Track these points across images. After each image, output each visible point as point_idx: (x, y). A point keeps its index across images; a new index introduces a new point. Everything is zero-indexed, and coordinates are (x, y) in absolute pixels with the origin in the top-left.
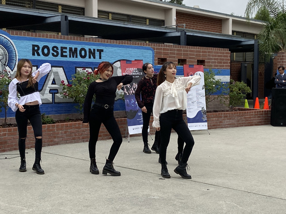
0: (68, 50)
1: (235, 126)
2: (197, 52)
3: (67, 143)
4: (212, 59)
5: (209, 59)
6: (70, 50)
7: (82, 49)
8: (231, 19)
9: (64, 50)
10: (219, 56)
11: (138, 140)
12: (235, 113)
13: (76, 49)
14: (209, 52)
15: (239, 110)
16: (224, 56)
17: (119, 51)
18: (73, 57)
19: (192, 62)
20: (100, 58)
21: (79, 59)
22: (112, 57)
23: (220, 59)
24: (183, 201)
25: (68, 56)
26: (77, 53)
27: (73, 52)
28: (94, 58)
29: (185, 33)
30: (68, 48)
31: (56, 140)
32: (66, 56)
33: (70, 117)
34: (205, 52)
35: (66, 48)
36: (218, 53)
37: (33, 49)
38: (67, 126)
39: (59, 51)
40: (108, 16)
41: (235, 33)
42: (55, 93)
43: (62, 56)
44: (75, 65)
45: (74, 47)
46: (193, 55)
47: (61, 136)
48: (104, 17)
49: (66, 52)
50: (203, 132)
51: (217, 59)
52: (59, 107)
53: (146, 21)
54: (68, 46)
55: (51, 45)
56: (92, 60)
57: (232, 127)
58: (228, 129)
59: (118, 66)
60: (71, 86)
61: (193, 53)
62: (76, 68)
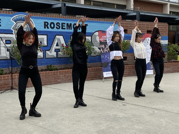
0: (66, 25)
1: (171, 72)
3: (65, 82)
7: (75, 24)
8: (169, 4)
9: (63, 25)
11: (109, 80)
12: (171, 64)
13: (71, 24)
15: (174, 62)
16: (164, 28)
17: (97, 25)
18: (69, 29)
22: (93, 29)
24: (137, 119)
25: (66, 29)
26: (71, 27)
27: (69, 26)
29: (139, 13)
30: (66, 24)
31: (59, 80)
32: (65, 29)
33: (67, 66)
35: (65, 24)
36: (160, 25)
37: (45, 24)
38: (65, 72)
39: (61, 26)
40: (91, 3)
41: (171, 13)
42: (58, 52)
43: (62, 28)
44: (70, 34)
45: (69, 23)
46: (144, 27)
47: (62, 78)
48: (88, 3)
49: (65, 26)
50: (150, 76)
52: (60, 60)
53: (114, 6)
54: (66, 22)
55: (55, 22)
57: (169, 73)
58: (166, 74)
59: (97, 35)
60: (68, 47)
61: (144, 25)
62: (71, 36)
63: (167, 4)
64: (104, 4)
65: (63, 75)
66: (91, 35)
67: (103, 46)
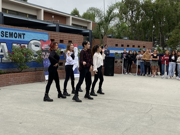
0: (8, 34)
2: (68, 36)
4: (75, 40)
6: (9, 34)
7: (16, 33)
9: (7, 33)
10: (78, 39)
13: (12, 33)
14: (74, 37)
16: (81, 39)
17: (32, 35)
18: (11, 37)
19: (66, 41)
20: (24, 38)
21: (14, 39)
22: (29, 38)
23: (79, 41)
25: (9, 37)
27: (11, 35)
28: (21, 38)
29: (59, 25)
30: (9, 32)
32: (7, 37)
34: (72, 36)
35: (7, 32)
36: (78, 37)
39: (4, 34)
42: (2, 57)
44: (12, 42)
45: (11, 31)
46: (67, 38)
47: (12, 81)
49: (7, 34)
51: (77, 40)
52: (4, 65)
54: (9, 31)
59: (32, 43)
60: (14, 54)
61: (67, 36)
62: (12, 43)
63: (70, 17)
64: (18, 13)
66: (28, 43)
67: (44, 53)
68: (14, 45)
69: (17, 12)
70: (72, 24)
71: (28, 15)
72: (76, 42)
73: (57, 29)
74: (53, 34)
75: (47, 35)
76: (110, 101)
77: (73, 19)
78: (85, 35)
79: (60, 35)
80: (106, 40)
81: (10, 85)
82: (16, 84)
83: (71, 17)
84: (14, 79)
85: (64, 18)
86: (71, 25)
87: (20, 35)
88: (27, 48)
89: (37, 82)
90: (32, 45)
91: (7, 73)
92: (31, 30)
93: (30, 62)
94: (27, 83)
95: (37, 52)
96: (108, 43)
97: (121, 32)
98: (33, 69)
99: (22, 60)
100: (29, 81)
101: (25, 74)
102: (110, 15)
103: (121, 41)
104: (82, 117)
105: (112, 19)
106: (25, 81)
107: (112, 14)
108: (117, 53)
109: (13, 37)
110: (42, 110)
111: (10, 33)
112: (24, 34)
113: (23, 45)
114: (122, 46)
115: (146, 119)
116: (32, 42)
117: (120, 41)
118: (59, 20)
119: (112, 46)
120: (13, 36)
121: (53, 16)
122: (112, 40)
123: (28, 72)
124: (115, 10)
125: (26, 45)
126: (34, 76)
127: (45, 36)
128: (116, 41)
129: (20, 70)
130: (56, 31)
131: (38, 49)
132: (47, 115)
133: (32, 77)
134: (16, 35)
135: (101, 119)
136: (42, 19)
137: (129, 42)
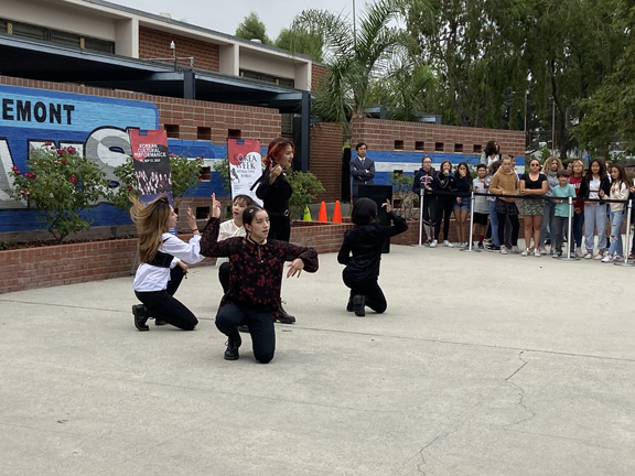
0: (14, 106)
2: (228, 113)
4: (251, 128)
5: (247, 128)
6: (18, 106)
7: (40, 104)
9: (9, 106)
10: (263, 123)
13: (28, 103)
14: (247, 115)
16: (272, 123)
17: (101, 110)
18: (24, 119)
19: (219, 132)
20: (69, 123)
21: (34, 124)
22: (89, 121)
23: (266, 129)
25: (15, 118)
26: (29, 113)
27: (24, 110)
28: (59, 122)
29: (194, 75)
30: (15, 102)
32: (11, 118)
34: (241, 115)
35: (11, 102)
36: (261, 116)
39: (1, 107)
43: (5, 117)
44: (27, 136)
45: (24, 99)
46: (222, 119)
47: (30, 273)
49: (11, 109)
51: (260, 129)
53: (79, 43)
54: (15, 97)
56: (55, 126)
59: (99, 139)
60: (34, 177)
61: (222, 115)
62: (29, 141)
63: (232, 45)
64: (47, 34)
65: (32, 265)
66: (83, 139)
67: (143, 175)
68: (36, 145)
69: (44, 29)
70: (241, 70)
71: (82, 41)
72: (257, 135)
73: (189, 88)
74: (175, 108)
75: (152, 112)
76: (377, 340)
77: (243, 51)
78: (288, 107)
79: (197, 110)
80: (362, 126)
81: (23, 288)
82: (45, 286)
83: (237, 44)
84: (36, 267)
85: (210, 49)
86: (237, 74)
87: (55, 113)
88: (81, 156)
89: (118, 276)
90: (100, 144)
91: (13, 245)
92: (95, 91)
93: (92, 206)
94: (83, 281)
95: (117, 171)
96: (367, 136)
97: (413, 99)
98: (105, 229)
99: (66, 200)
100: (90, 273)
101: (77, 248)
102: (375, 36)
103: (415, 129)
104: (279, 399)
105: (381, 50)
106: (77, 275)
107: (382, 32)
108: (401, 172)
109: (29, 120)
110: (136, 377)
111: (20, 103)
112: (70, 109)
113: (67, 145)
114: (419, 145)
115: (504, 401)
116: (99, 135)
117: (409, 129)
118: (192, 55)
119: (382, 147)
120: (32, 114)
121: (173, 43)
122: (381, 127)
123: (85, 241)
124: (393, 19)
125: (79, 148)
126: (109, 255)
127: (144, 113)
128: (397, 128)
129: (59, 236)
130: (182, 97)
131: (119, 160)
132: (155, 394)
133: (101, 258)
134: (40, 110)
135: (344, 404)
136: (136, 55)
137: (443, 132)
